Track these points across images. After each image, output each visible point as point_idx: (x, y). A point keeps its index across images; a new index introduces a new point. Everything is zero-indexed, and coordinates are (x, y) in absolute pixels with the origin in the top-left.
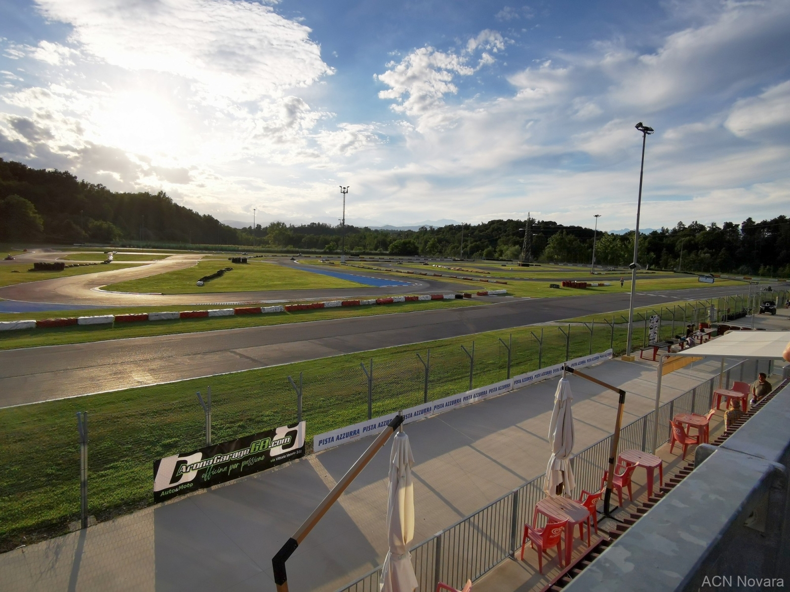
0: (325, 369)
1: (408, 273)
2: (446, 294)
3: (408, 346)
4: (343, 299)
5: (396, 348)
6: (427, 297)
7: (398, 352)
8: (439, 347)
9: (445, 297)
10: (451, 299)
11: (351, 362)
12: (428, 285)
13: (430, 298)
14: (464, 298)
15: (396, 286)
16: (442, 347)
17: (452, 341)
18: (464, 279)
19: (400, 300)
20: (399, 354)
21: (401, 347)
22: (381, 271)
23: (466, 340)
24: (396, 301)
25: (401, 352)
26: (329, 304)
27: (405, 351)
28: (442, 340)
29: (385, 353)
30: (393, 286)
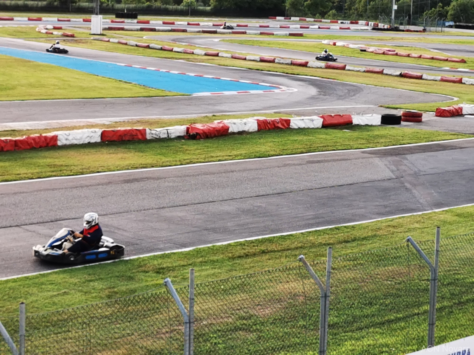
0: (69, 296)
1: (262, 61)
2: (358, 114)
3: (270, 240)
4: (104, 125)
5: (241, 244)
6: (312, 120)
7: (247, 256)
8: (347, 242)
9: (356, 120)
10: (372, 126)
11: (131, 278)
12: (313, 91)
13: (318, 122)
14: (402, 123)
15: (235, 93)
16: (354, 244)
17: (379, 229)
18: (401, 76)
19: (246, 129)
20: (249, 260)
21: (252, 242)
22: (196, 57)
23: (412, 226)
24: (236, 130)
25: (254, 255)
26: (70, 138)
27: (263, 252)
28: (353, 227)
29: (215, 258)
30: (227, 93)
